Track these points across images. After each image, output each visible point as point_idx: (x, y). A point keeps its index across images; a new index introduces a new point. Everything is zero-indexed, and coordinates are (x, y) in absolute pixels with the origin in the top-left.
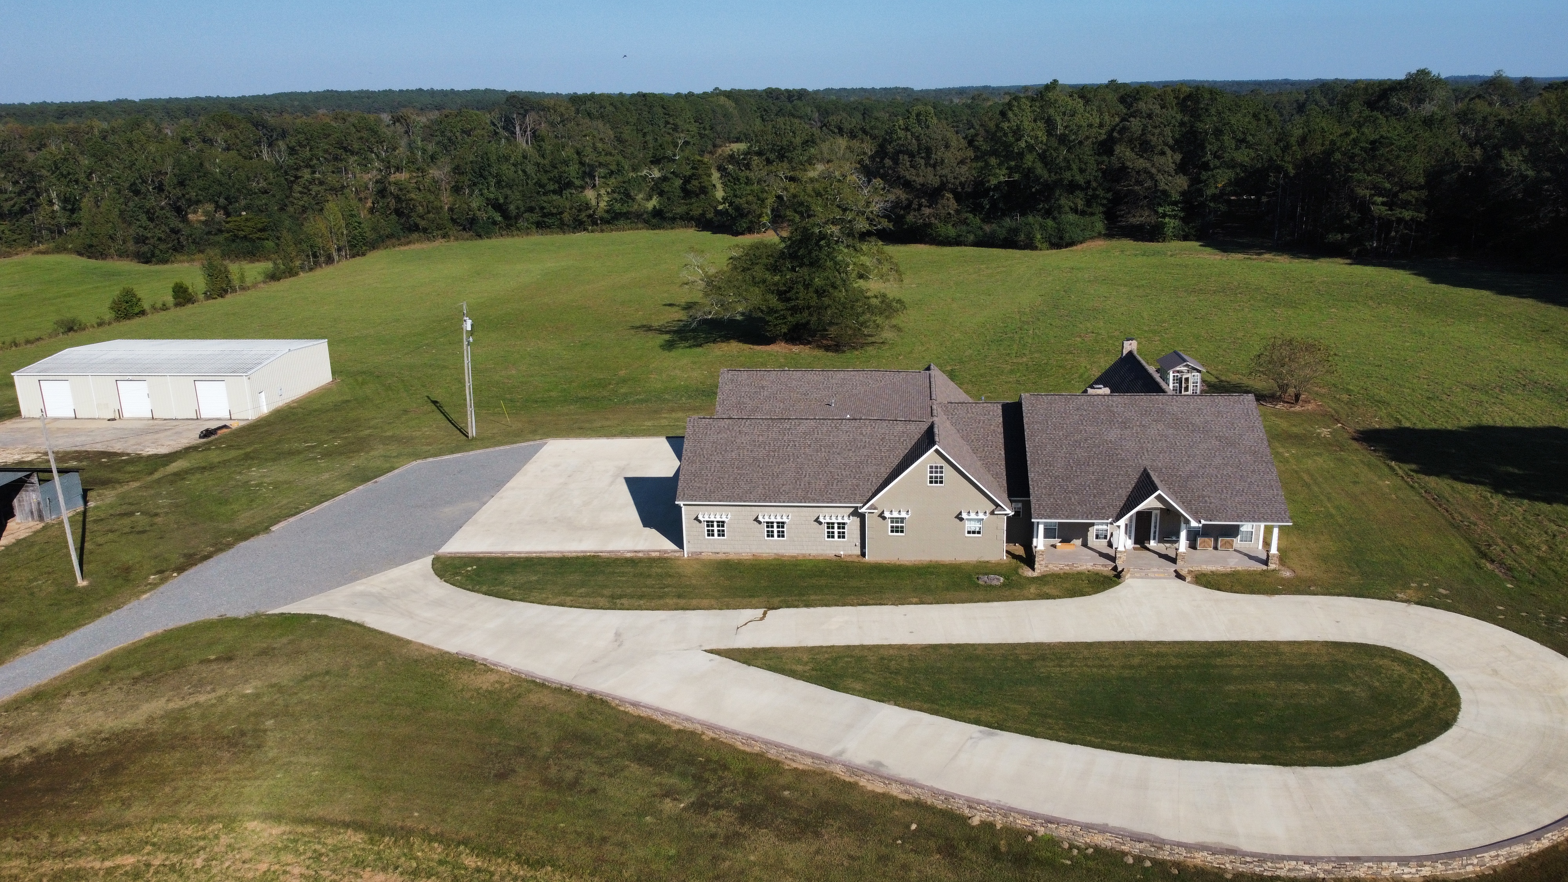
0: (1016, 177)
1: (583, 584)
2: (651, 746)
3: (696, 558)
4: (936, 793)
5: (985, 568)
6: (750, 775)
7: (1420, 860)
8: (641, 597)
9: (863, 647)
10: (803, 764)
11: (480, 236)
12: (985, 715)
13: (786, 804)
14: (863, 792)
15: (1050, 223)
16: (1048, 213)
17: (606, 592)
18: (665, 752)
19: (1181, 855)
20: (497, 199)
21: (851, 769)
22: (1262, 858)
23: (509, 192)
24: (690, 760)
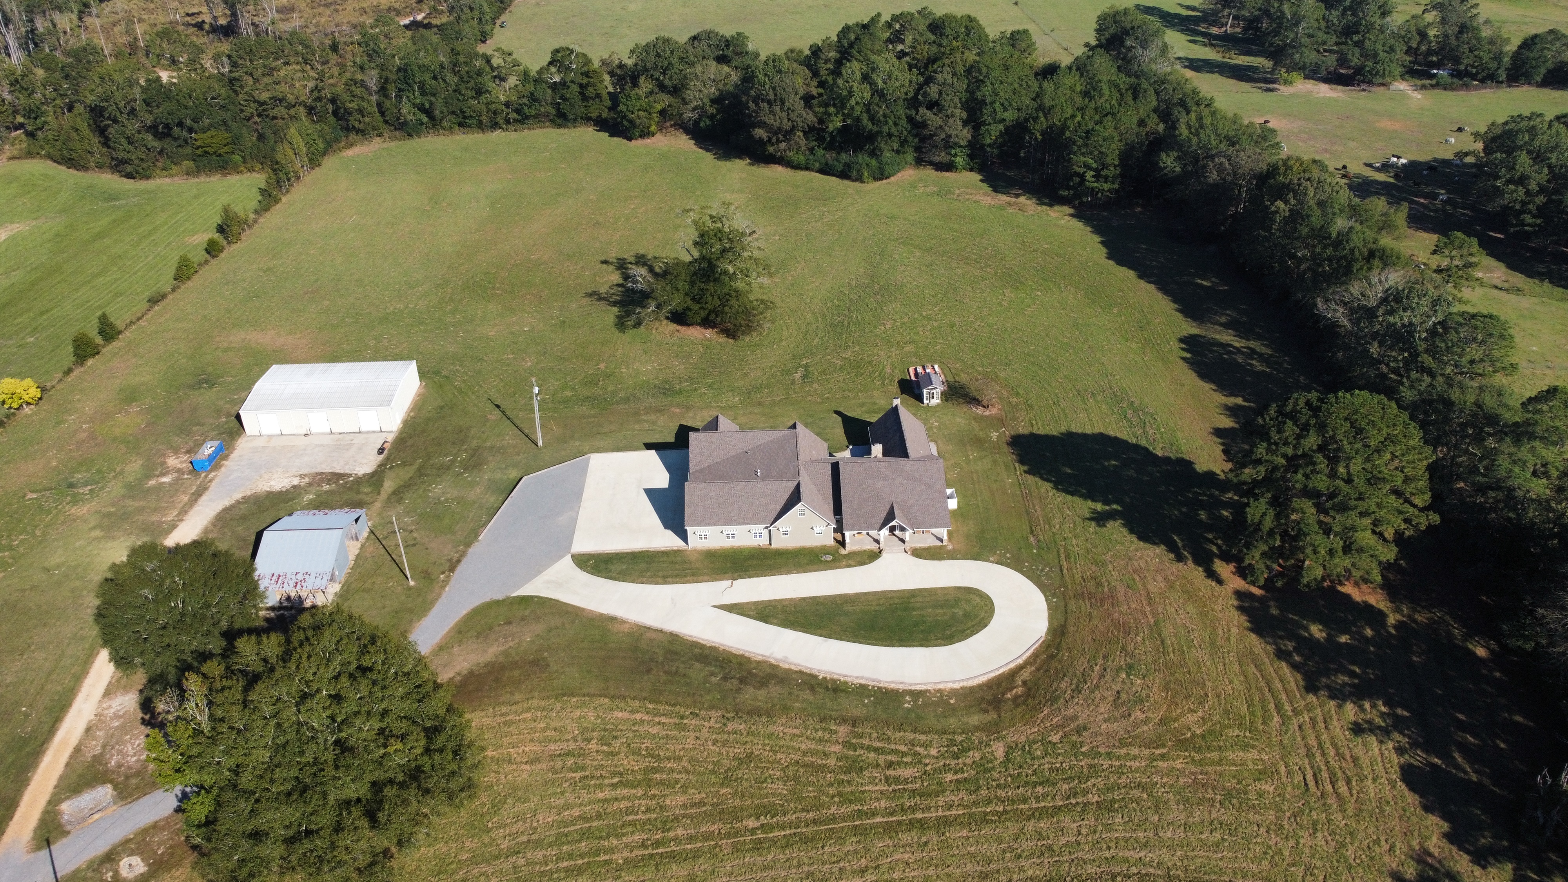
0: (849, 121)
1: (648, 570)
2: (701, 655)
3: (694, 551)
4: (807, 668)
5: (824, 550)
6: (740, 664)
7: (959, 681)
8: (676, 576)
9: (775, 601)
10: (759, 658)
11: (410, 135)
12: (824, 633)
13: (755, 675)
14: (781, 668)
15: (874, 162)
16: (873, 154)
17: (660, 574)
18: (707, 657)
19: (886, 685)
20: (423, 105)
21: (777, 660)
22: (911, 684)
23: (433, 99)
24: (717, 659)
